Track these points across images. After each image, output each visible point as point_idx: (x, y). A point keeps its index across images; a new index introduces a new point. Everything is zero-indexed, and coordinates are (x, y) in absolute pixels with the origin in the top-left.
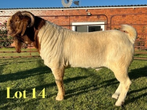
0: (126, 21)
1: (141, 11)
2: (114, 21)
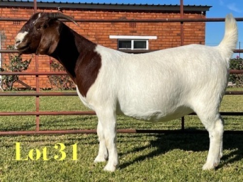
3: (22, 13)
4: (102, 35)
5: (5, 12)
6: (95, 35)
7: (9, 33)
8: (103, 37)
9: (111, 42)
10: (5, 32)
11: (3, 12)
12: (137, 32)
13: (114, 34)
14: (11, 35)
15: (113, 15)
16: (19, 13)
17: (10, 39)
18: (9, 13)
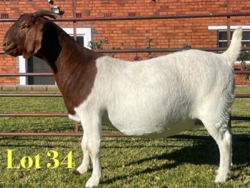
0: (136, 25)
1: (167, 5)
2: (111, 25)
3: (113, 5)
4: (199, 26)
5: (96, 5)
6: (191, 27)
7: (99, 27)
8: (201, 28)
9: (210, 33)
10: (95, 26)
11: (94, 5)
12: (241, 21)
13: (213, 24)
14: (101, 29)
15: (213, 3)
16: (110, 5)
17: (101, 34)
18: (99, 5)
